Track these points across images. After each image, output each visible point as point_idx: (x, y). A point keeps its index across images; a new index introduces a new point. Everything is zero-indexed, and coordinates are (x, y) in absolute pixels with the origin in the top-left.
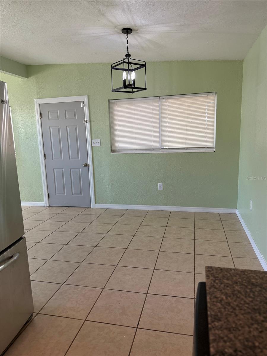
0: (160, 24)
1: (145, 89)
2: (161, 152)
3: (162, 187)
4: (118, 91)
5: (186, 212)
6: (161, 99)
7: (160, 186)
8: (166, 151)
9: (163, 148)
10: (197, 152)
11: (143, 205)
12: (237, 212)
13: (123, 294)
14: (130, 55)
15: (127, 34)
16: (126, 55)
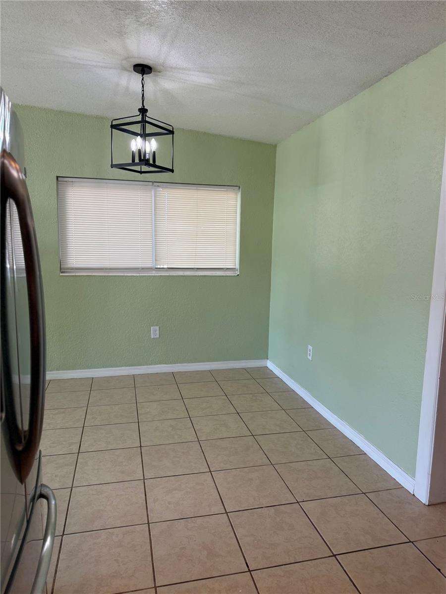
0: (203, 72)
1: (172, 171)
2: (154, 273)
3: (158, 332)
4: (122, 167)
5: (197, 372)
6: (155, 186)
7: (154, 332)
8: (163, 272)
9: (157, 267)
10: (213, 275)
11: (122, 366)
12: (270, 365)
13: (189, 524)
14: (146, 110)
15: (142, 76)
16: (140, 110)
